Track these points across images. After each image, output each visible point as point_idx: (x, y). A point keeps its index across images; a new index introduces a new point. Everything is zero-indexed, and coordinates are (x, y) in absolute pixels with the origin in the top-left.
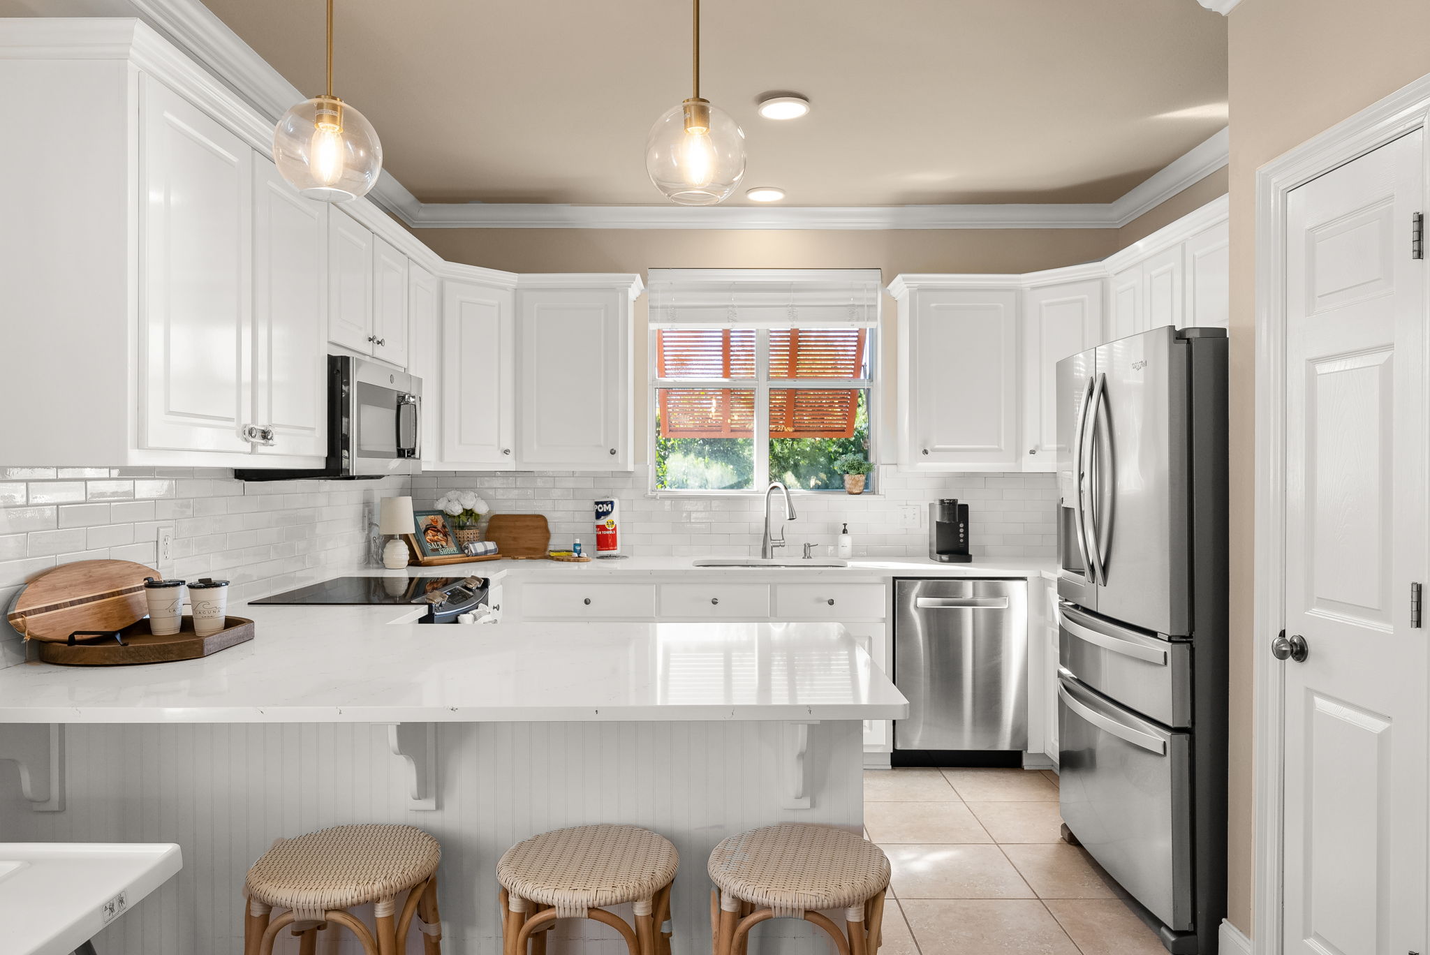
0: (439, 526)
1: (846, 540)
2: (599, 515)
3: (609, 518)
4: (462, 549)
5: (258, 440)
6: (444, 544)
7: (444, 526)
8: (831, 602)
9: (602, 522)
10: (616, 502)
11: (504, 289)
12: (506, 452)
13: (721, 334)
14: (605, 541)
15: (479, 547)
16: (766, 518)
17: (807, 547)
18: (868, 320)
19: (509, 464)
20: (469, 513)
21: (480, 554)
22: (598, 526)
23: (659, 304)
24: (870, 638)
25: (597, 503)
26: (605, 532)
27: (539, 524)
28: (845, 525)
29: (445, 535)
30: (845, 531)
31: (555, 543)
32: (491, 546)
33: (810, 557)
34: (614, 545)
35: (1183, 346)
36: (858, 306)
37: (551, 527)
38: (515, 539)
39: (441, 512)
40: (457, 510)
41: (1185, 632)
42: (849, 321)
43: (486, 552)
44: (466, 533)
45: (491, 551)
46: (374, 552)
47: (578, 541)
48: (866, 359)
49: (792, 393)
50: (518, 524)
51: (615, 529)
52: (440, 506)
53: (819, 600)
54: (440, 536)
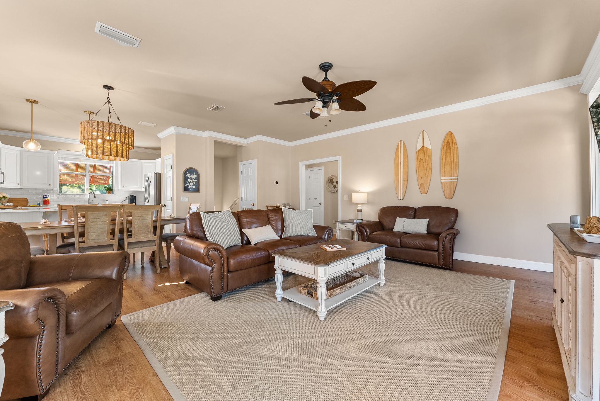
2: (44, 198)
19: (19, 187)
22: (44, 200)
34: (49, 204)
35: (156, 174)
43: (10, 205)
48: (111, 170)
49: (93, 176)
51: (49, 200)
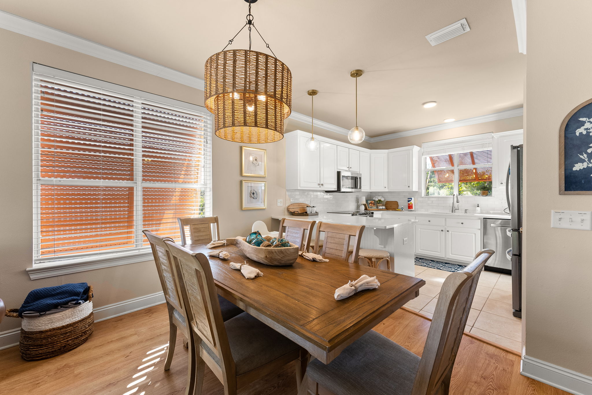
0: (373, 203)
1: (478, 209)
3: (411, 202)
4: (377, 208)
5: (321, 185)
6: (373, 206)
7: (374, 203)
8: (462, 223)
9: (409, 203)
10: (413, 198)
11: (385, 153)
12: (385, 187)
13: (448, 156)
14: (410, 207)
15: (381, 207)
16: (453, 203)
17: (466, 210)
18: (488, 147)
20: (380, 200)
21: (381, 209)
23: (425, 151)
24: (475, 234)
25: (408, 198)
26: (410, 205)
27: (396, 203)
28: (478, 204)
29: (374, 205)
30: (478, 206)
31: (400, 207)
32: (384, 207)
33: (467, 213)
36: (485, 144)
37: (399, 204)
38: (391, 206)
39: (374, 200)
40: (377, 200)
41: (517, 228)
42: (482, 148)
44: (379, 205)
45: (384, 208)
46: (358, 207)
47: (402, 207)
50: (392, 203)
52: (374, 199)
53: (458, 223)
54: (373, 205)
